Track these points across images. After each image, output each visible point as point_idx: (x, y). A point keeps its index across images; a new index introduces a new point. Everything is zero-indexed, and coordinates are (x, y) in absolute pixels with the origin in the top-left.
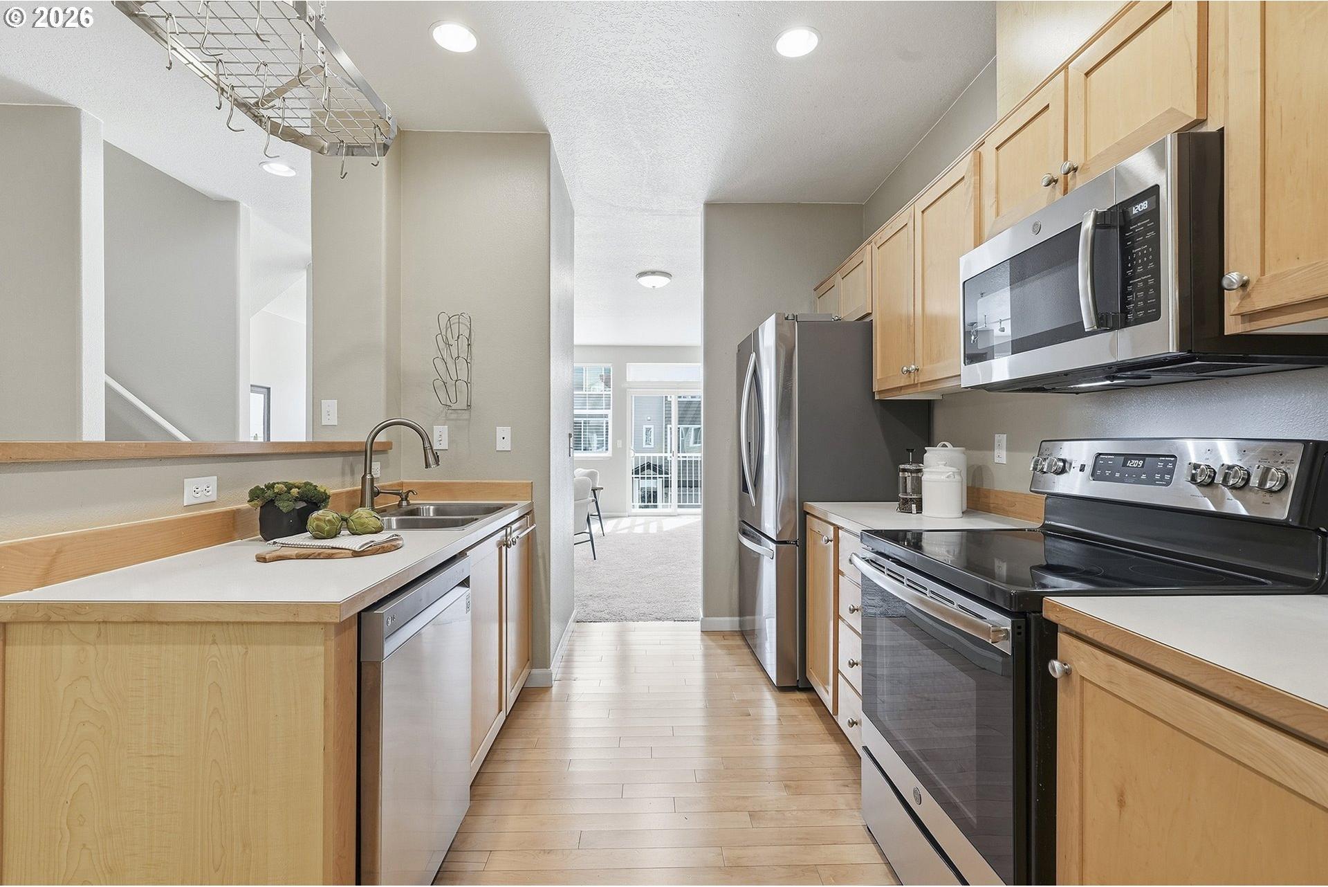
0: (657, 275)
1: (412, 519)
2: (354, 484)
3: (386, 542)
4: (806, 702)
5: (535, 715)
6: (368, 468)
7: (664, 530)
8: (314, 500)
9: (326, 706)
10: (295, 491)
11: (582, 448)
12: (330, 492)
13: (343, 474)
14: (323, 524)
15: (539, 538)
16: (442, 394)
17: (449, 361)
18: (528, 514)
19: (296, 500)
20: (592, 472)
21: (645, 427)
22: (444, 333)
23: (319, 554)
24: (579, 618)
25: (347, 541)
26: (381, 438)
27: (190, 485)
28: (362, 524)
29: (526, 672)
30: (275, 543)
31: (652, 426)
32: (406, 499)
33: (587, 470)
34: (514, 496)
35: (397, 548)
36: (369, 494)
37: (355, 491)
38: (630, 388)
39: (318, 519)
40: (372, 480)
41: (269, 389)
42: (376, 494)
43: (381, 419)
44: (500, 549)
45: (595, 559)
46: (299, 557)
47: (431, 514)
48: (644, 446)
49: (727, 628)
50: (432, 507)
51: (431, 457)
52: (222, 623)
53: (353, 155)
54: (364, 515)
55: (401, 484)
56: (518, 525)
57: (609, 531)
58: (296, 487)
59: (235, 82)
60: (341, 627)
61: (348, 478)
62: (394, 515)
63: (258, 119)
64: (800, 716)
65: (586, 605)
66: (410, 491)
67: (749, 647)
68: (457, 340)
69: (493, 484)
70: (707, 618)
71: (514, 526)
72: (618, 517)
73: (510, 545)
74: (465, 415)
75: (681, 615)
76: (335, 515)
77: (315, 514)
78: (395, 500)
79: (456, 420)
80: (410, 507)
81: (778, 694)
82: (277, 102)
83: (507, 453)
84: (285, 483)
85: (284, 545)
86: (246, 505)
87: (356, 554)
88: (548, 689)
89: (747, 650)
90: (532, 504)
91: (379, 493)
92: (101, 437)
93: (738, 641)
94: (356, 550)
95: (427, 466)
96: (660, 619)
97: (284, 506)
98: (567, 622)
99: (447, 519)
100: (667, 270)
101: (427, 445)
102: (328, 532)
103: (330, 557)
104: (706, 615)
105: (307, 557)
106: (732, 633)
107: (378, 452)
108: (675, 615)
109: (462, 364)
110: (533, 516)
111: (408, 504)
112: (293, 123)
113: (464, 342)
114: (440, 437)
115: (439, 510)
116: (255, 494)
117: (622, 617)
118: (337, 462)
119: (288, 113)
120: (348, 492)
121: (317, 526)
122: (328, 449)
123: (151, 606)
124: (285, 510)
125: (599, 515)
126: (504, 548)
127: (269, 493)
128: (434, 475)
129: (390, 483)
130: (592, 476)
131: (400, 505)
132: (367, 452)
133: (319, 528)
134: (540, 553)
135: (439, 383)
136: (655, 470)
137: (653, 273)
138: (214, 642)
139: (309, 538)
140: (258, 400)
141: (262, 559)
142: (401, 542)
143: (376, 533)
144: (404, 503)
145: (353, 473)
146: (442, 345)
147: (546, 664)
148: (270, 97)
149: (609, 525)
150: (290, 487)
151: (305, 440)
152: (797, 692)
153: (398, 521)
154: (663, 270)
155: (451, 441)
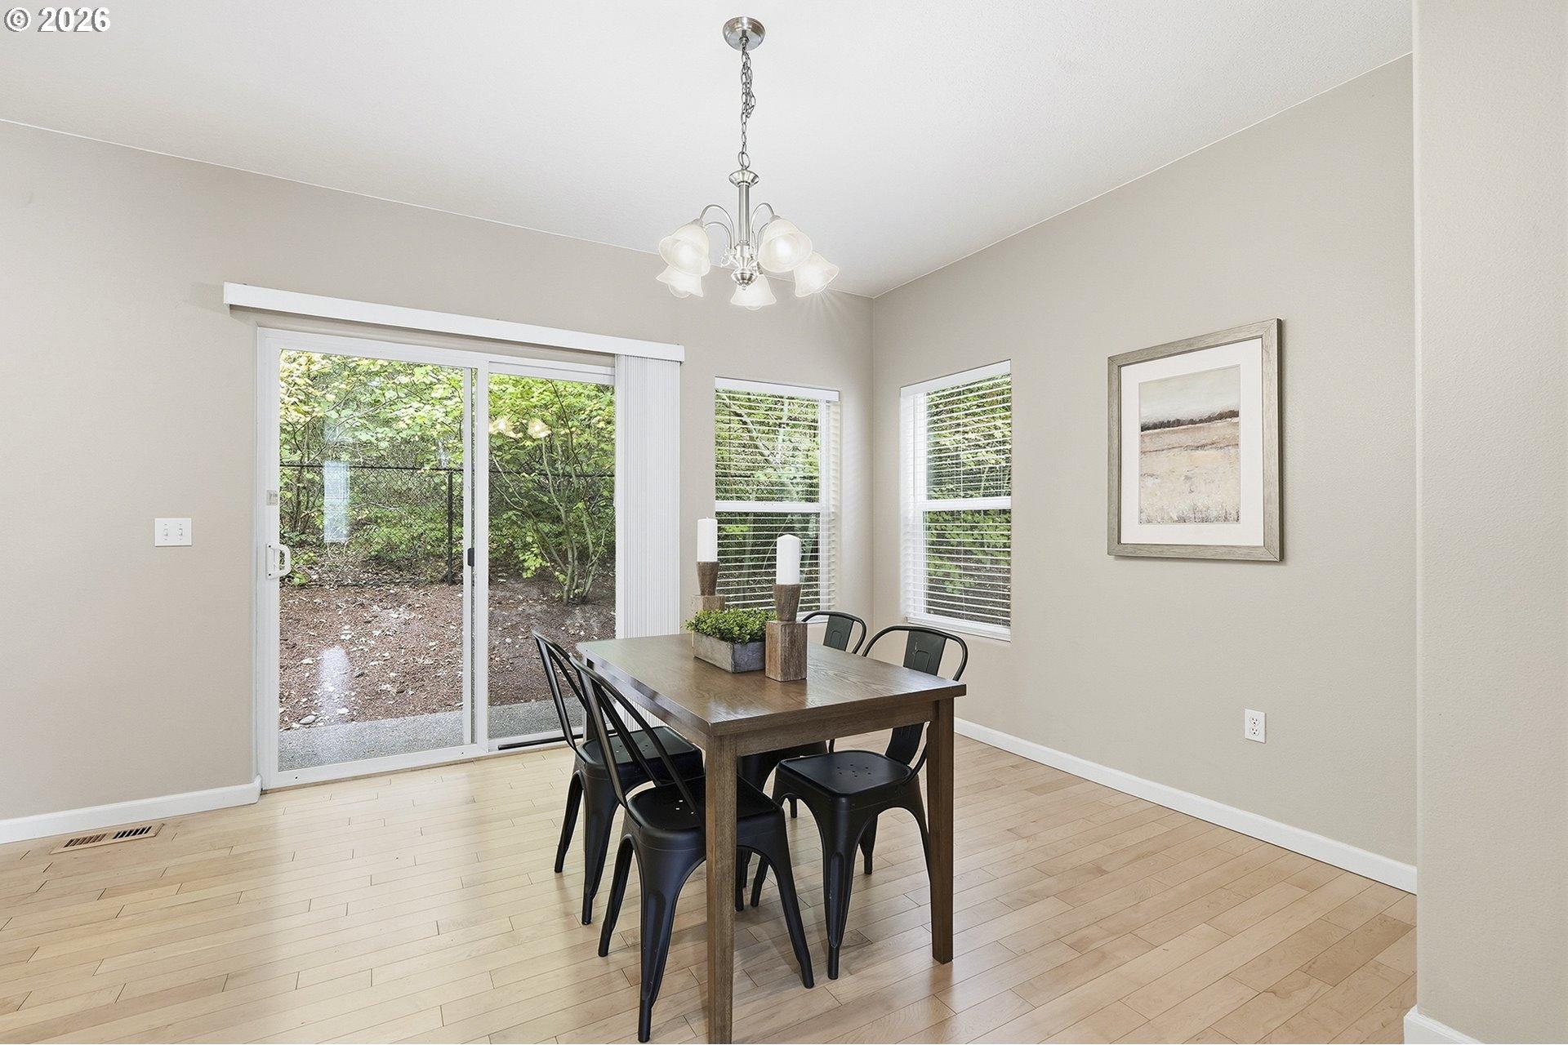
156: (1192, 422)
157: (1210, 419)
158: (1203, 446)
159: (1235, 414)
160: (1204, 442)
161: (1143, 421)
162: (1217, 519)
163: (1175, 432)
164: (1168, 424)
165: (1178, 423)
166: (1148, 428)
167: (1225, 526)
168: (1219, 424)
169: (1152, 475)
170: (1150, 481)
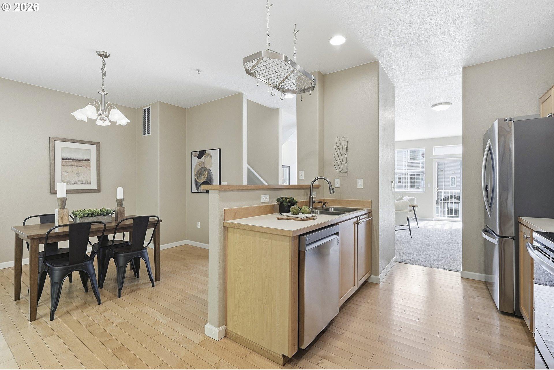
0: (443, 104)
1: (326, 211)
2: (307, 199)
3: (311, 217)
4: (520, 324)
5: (370, 292)
6: (311, 194)
7: (453, 228)
8: (293, 202)
9: (289, 261)
10: (288, 200)
11: (415, 187)
12: (298, 201)
13: (304, 195)
14: (294, 210)
15: (374, 223)
16: (337, 167)
17: (340, 155)
18: (369, 213)
19: (288, 202)
20: (413, 198)
21: (451, 177)
22: (338, 145)
23: (292, 219)
24: (397, 260)
25: (301, 216)
26: (316, 183)
27: (263, 197)
28: (305, 211)
29: (367, 276)
30: (282, 214)
31: (455, 176)
32: (325, 205)
33: (410, 197)
34: (364, 206)
35: (314, 219)
36: (312, 203)
37: (308, 201)
38: (435, 158)
39: (293, 208)
40: (313, 197)
41: (289, 167)
42: (314, 202)
43: (317, 176)
44: (355, 224)
45: (411, 237)
46: (287, 219)
47: (333, 211)
48: (451, 186)
49: (477, 278)
50: (333, 208)
51: (332, 190)
52: (267, 233)
53: (305, 92)
54: (306, 208)
55: (324, 200)
56: (365, 217)
57: (421, 226)
58: (288, 199)
59: (273, 82)
60: (294, 238)
61: (306, 197)
62: (319, 210)
63: (279, 89)
64: (512, 329)
65: (402, 256)
66: (326, 202)
67: (489, 290)
68: (342, 147)
69: (356, 201)
70: (465, 272)
71: (361, 217)
72: (430, 220)
73: (359, 224)
74: (346, 175)
75: (451, 268)
76: (297, 208)
77: (292, 207)
78: (321, 205)
79: (342, 177)
80: (326, 208)
81: (501, 315)
82: (283, 84)
83: (362, 189)
84: (286, 197)
85: (284, 215)
86: (276, 203)
87: (302, 220)
88: (377, 284)
89: (487, 291)
90: (371, 209)
91: (315, 202)
92: (247, 184)
93: (483, 286)
94: (302, 218)
95: (330, 193)
96: (438, 268)
97: (285, 204)
98: (390, 260)
99: (338, 212)
100: (449, 102)
101: (330, 186)
102: (296, 212)
103: (295, 220)
104: (464, 270)
105: (289, 219)
106: (480, 282)
107: (315, 188)
108: (447, 268)
109: (344, 156)
110: (372, 214)
111: (325, 207)
112: (288, 88)
113: (344, 148)
114: (337, 183)
115: (336, 209)
116: (278, 200)
117: (419, 264)
118: (302, 191)
119: (286, 86)
120: (305, 201)
121: (293, 210)
122: (299, 187)
123: (253, 226)
124: (285, 205)
125: (416, 218)
126: (356, 225)
127: (281, 200)
128: (333, 197)
129: (320, 199)
130: (412, 200)
131: (323, 207)
132: (311, 188)
133: (293, 211)
134: (375, 229)
135: (336, 163)
136: (455, 198)
137: (441, 104)
138: (265, 238)
139: (291, 214)
140: (286, 170)
141: (278, 219)
142: (316, 217)
143: (309, 214)
144: (324, 206)
145: (307, 195)
146: (337, 149)
147: (377, 274)
148: (281, 83)
149: (422, 224)
150: (287, 198)
151: (296, 184)
152: (515, 317)
153: (320, 212)
154: (446, 101)
155: (341, 185)
156: (78, 160)
157: (83, 160)
158: (81, 166)
159: (89, 160)
160: (81, 165)
161: (63, 157)
162: (85, 183)
163: (73, 162)
164: (71, 159)
165: (74, 160)
166: (64, 159)
167: (87, 185)
168: (85, 162)
169: (66, 172)
170: (65, 174)
